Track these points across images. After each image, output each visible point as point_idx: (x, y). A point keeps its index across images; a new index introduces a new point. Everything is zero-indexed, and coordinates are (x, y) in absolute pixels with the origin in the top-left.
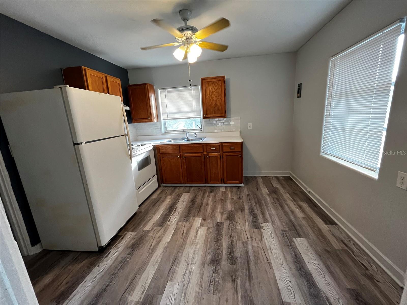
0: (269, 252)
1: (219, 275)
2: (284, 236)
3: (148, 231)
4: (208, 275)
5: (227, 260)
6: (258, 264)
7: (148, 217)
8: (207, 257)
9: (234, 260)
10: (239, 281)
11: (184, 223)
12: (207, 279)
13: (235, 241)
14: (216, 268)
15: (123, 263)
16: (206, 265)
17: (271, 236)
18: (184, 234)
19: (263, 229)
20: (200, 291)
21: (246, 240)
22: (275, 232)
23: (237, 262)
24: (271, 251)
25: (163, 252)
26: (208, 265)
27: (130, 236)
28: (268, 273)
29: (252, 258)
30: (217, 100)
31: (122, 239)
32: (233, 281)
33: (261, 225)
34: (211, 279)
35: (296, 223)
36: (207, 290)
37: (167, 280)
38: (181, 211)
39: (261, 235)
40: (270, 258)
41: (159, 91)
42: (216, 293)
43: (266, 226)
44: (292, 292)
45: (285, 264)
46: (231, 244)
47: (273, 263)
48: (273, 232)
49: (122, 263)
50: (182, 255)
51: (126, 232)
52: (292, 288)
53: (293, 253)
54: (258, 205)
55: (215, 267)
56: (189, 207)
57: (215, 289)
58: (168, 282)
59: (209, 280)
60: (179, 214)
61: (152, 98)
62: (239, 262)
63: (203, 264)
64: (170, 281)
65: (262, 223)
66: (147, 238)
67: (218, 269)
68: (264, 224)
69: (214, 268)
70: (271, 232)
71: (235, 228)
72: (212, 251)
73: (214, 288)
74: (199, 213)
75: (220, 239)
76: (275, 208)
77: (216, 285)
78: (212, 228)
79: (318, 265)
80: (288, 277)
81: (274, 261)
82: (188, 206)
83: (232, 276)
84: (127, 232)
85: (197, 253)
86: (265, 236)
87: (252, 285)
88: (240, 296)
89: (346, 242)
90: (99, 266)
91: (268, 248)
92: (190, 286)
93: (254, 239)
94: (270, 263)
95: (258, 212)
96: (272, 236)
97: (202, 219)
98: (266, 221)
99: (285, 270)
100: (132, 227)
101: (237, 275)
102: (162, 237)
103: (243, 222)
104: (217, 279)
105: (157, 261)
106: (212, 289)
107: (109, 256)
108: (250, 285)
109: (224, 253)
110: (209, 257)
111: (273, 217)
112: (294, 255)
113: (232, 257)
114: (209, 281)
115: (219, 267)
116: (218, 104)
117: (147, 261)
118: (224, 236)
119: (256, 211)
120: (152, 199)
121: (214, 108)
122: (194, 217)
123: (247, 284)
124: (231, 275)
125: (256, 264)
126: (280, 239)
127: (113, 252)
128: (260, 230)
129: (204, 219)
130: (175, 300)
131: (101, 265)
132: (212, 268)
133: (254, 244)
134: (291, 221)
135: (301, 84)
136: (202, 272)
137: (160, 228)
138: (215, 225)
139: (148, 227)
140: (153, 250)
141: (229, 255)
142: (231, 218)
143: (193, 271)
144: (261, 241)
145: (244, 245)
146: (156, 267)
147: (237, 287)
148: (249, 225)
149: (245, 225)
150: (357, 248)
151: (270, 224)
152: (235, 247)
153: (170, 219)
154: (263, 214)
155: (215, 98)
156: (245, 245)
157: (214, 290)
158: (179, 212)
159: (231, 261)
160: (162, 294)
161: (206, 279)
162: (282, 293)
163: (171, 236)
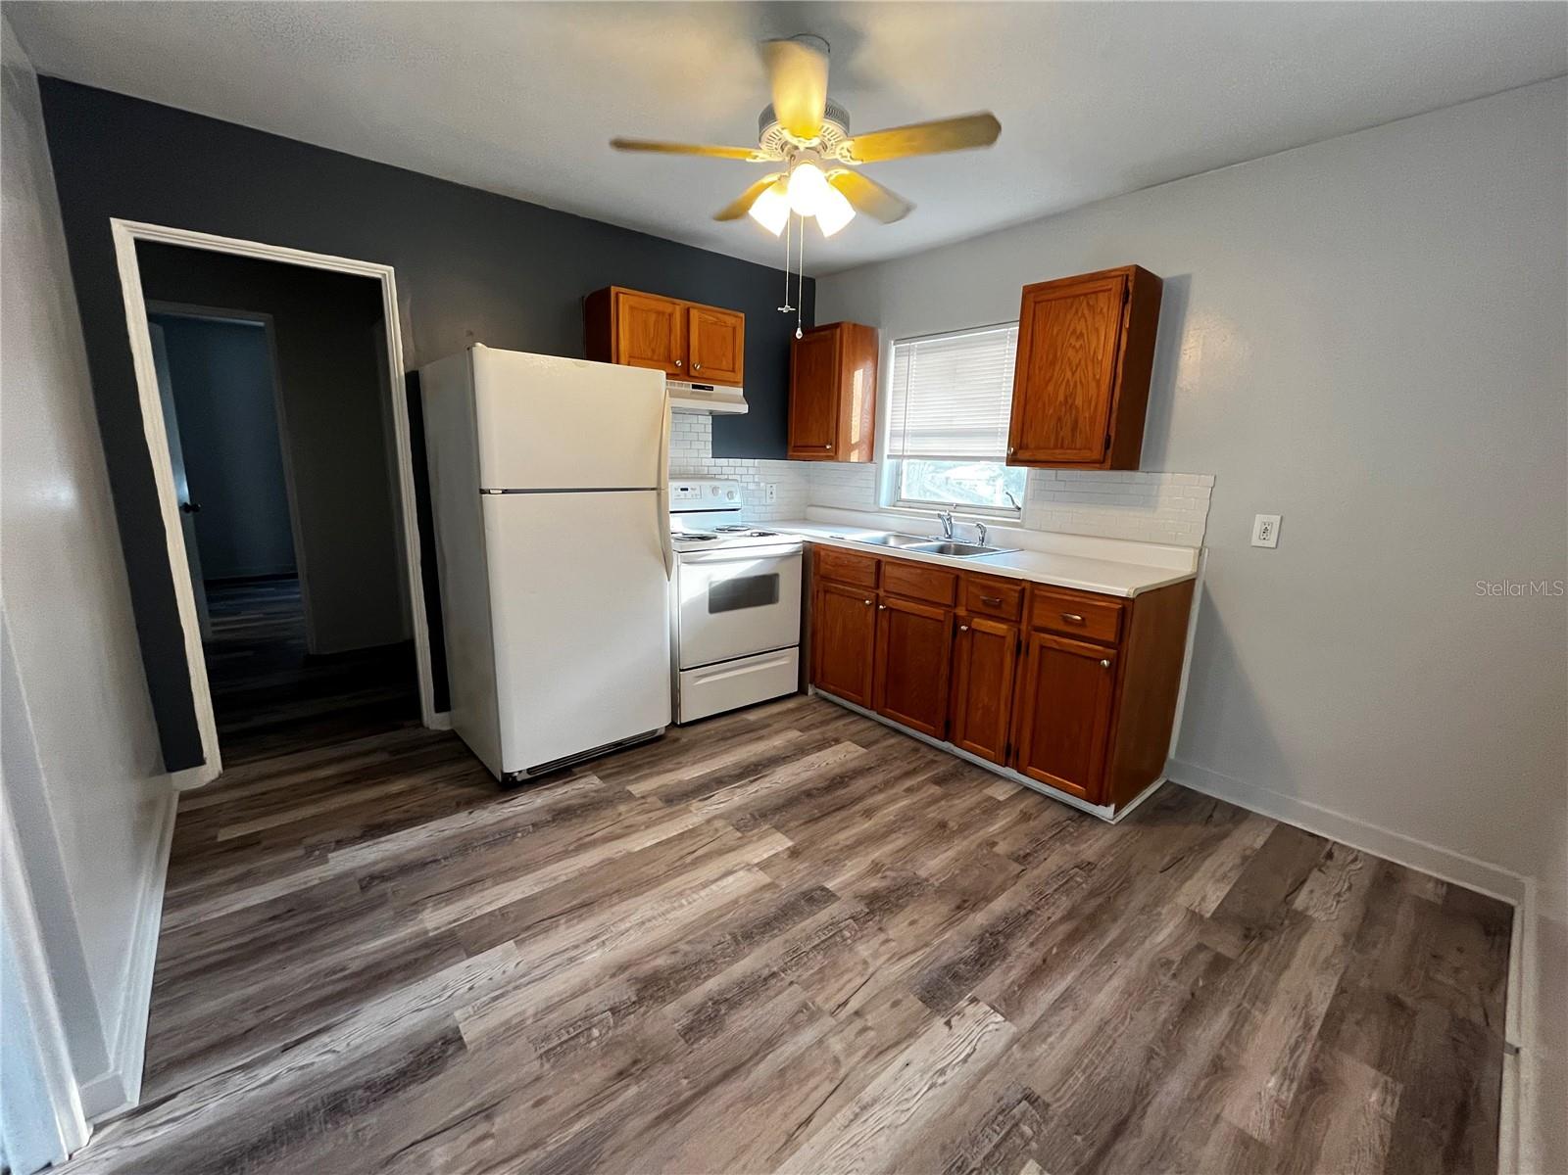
0: (847, 1112)
1: (616, 1027)
2: (1000, 1118)
3: (630, 796)
4: (593, 1005)
5: (688, 1012)
8: (655, 958)
9: (704, 1028)
10: (633, 1090)
11: (731, 828)
12: (581, 1009)
13: (789, 979)
14: (634, 1003)
15: (504, 836)
16: (626, 975)
17: (942, 1072)
18: (689, 859)
21: (831, 1005)
22: (984, 1072)
23: (704, 1040)
25: (591, 867)
26: (628, 981)
27: (589, 784)
29: (762, 1071)
31: (565, 783)
32: (621, 1074)
33: (963, 1003)
34: (587, 1017)
36: (544, 1033)
37: (514, 936)
38: (766, 790)
39: (908, 1035)
41: (893, 349)
42: (549, 1060)
43: (979, 1022)
46: (766, 979)
49: (502, 834)
51: (590, 772)
54: (1066, 927)
55: (634, 999)
56: (806, 792)
57: (558, 1048)
58: (512, 941)
59: (580, 1014)
60: (753, 795)
62: (706, 1046)
65: (974, 1000)
66: (604, 813)
67: (633, 1013)
68: (978, 1009)
69: (629, 998)
70: (965, 1060)
71: (849, 941)
72: (686, 954)
73: (562, 1043)
74: (810, 825)
75: (757, 938)
77: (573, 1042)
82: (804, 788)
83: (635, 1062)
84: (594, 773)
86: (916, 1052)
88: (577, 1127)
90: (470, 813)
91: (867, 1095)
92: (532, 989)
93: (858, 1024)
96: (949, 1073)
97: (789, 848)
98: (1010, 1005)
100: (613, 768)
101: (652, 1073)
102: (635, 831)
103: (910, 944)
104: (596, 1032)
105: (555, 879)
106: (554, 1043)
108: (640, 1134)
109: (712, 985)
110: (660, 962)
111: (1068, 1013)
113: (709, 1015)
114: (574, 1017)
115: (644, 1009)
118: (779, 940)
119: (1023, 940)
122: (778, 828)
124: (640, 1057)
128: (927, 1021)
129: (794, 853)
130: (470, 988)
131: (476, 814)
132: (625, 997)
133: (832, 1041)
138: (799, 890)
139: (637, 789)
141: (710, 1003)
142: (880, 904)
143: (583, 962)
144: (876, 1052)
145: (799, 1012)
147: (605, 1102)
148: (916, 971)
149: (902, 957)
151: (1010, 1030)
152: (763, 997)
153: (713, 796)
154: (1038, 973)
155: (1069, 374)
156: (802, 1017)
157: (553, 1048)
158: (756, 792)
159: (692, 1022)
160: (470, 955)
161: (579, 1006)
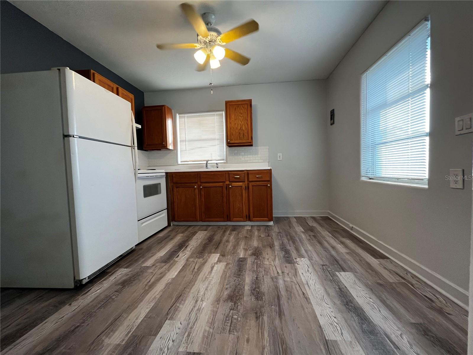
0: (306, 287)
1: (239, 312)
2: (325, 271)
3: (148, 268)
4: (224, 313)
5: (251, 296)
6: (292, 299)
7: (151, 253)
8: (223, 293)
9: (259, 296)
10: (265, 318)
11: (197, 259)
12: (222, 316)
13: (261, 276)
14: (235, 304)
15: (106, 301)
16: (221, 301)
17: (308, 271)
18: (196, 270)
19: (298, 264)
20: (211, 330)
21: (276, 275)
22: (313, 266)
23: (264, 298)
24: (308, 286)
25: (165, 288)
26: (225, 302)
27: (121, 273)
28: (305, 308)
29: (283, 293)
30: (242, 124)
31: (110, 276)
32: (257, 318)
33: (295, 260)
34: (227, 316)
35: (338, 258)
36: (221, 329)
37: (166, 319)
38: (193, 248)
39: (296, 270)
40: (307, 293)
41: (178, 116)
42: (233, 332)
43: (301, 261)
44: (339, 329)
45: (327, 298)
46: (257, 279)
47: (311, 298)
48: (311, 267)
49: (104, 301)
50: (189, 292)
51: (117, 269)
52: (337, 324)
53: (337, 287)
54: (291, 242)
55: (233, 304)
56: (205, 244)
57: (232, 328)
58: (167, 321)
59: (224, 317)
60: (191, 250)
61: (169, 123)
62: (266, 297)
63: (218, 301)
64: (169, 320)
65: (296, 259)
66: (145, 274)
67: (238, 306)
68: (298, 259)
69: (231, 305)
70: (308, 267)
71: (262, 263)
72: (230, 287)
73: (230, 326)
74: (217, 249)
75: (242, 274)
76: (312, 245)
77: (233, 323)
78: (232, 263)
79: (369, 299)
80: (332, 312)
81: (313, 295)
82: (203, 243)
83: (256, 313)
84: (120, 268)
85: (211, 290)
86: (300, 271)
87: (283, 322)
88: (266, 335)
89: (401, 274)
90: (70, 305)
91: (304, 282)
92: (197, 325)
93: (286, 274)
94: (307, 299)
95: (291, 248)
96: (310, 270)
97: (220, 255)
98: (301, 256)
99: (328, 305)
100: (126, 264)
101: (264, 311)
102: (166, 273)
103: (273, 257)
104: (235, 317)
105: (155, 298)
106: (228, 328)
107: (88, 294)
108: (281, 322)
109: (247, 288)
110: (226, 293)
111: (309, 253)
112: (338, 290)
113: (256, 293)
114: (224, 319)
115: (239, 304)
116: (244, 128)
117: (140, 298)
118: (247, 272)
119: (288, 247)
120: (159, 237)
121: (240, 133)
122: (210, 253)
123: (277, 322)
124: (255, 311)
125: (289, 299)
126: (319, 274)
127: (95, 290)
128: (294, 266)
129: (223, 255)
130: (173, 341)
131: (74, 304)
132: (230, 305)
133: (286, 279)
134: (332, 256)
135: (334, 110)
136: (215, 309)
137: (164, 264)
138: (236, 261)
139: (149, 263)
140: (151, 286)
141: (253, 291)
142: (257, 253)
143: (203, 308)
144: (295, 276)
145: (273, 279)
146: (152, 304)
147: (263, 325)
148: (280, 260)
149: (275, 260)
150: (416, 281)
151: (306, 259)
152: (262, 283)
153: (179, 255)
154: (297, 250)
155: (240, 122)
156: (275, 280)
157: (230, 329)
158: (191, 249)
159: (255, 297)
160: (156, 335)
161: (220, 316)
162: (325, 330)
163: (177, 272)
